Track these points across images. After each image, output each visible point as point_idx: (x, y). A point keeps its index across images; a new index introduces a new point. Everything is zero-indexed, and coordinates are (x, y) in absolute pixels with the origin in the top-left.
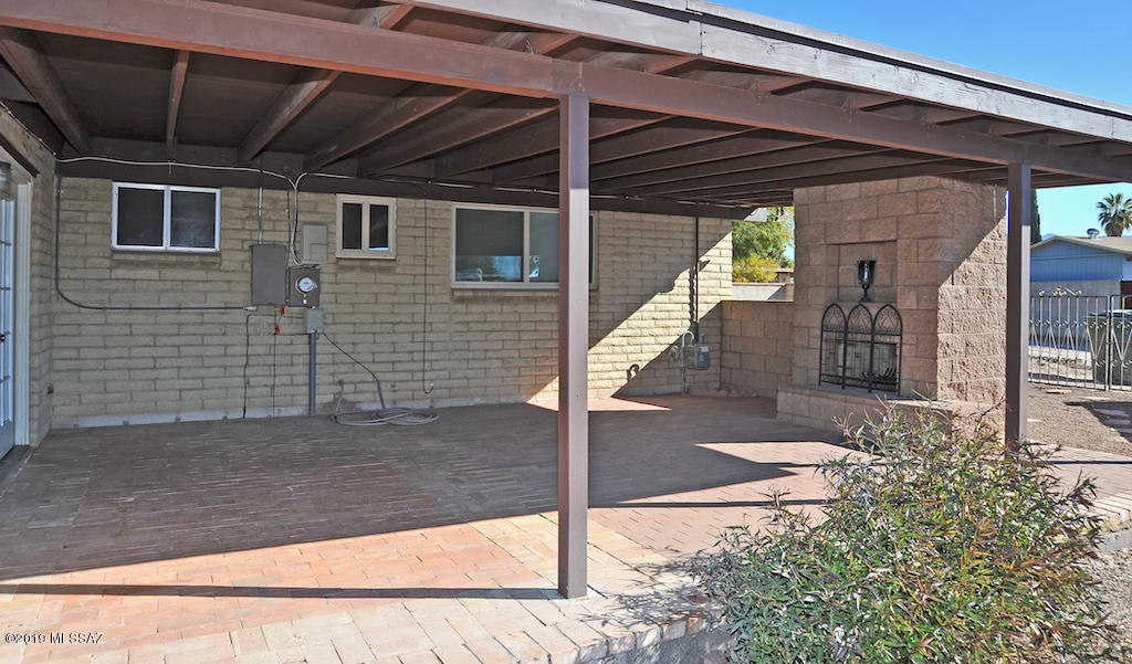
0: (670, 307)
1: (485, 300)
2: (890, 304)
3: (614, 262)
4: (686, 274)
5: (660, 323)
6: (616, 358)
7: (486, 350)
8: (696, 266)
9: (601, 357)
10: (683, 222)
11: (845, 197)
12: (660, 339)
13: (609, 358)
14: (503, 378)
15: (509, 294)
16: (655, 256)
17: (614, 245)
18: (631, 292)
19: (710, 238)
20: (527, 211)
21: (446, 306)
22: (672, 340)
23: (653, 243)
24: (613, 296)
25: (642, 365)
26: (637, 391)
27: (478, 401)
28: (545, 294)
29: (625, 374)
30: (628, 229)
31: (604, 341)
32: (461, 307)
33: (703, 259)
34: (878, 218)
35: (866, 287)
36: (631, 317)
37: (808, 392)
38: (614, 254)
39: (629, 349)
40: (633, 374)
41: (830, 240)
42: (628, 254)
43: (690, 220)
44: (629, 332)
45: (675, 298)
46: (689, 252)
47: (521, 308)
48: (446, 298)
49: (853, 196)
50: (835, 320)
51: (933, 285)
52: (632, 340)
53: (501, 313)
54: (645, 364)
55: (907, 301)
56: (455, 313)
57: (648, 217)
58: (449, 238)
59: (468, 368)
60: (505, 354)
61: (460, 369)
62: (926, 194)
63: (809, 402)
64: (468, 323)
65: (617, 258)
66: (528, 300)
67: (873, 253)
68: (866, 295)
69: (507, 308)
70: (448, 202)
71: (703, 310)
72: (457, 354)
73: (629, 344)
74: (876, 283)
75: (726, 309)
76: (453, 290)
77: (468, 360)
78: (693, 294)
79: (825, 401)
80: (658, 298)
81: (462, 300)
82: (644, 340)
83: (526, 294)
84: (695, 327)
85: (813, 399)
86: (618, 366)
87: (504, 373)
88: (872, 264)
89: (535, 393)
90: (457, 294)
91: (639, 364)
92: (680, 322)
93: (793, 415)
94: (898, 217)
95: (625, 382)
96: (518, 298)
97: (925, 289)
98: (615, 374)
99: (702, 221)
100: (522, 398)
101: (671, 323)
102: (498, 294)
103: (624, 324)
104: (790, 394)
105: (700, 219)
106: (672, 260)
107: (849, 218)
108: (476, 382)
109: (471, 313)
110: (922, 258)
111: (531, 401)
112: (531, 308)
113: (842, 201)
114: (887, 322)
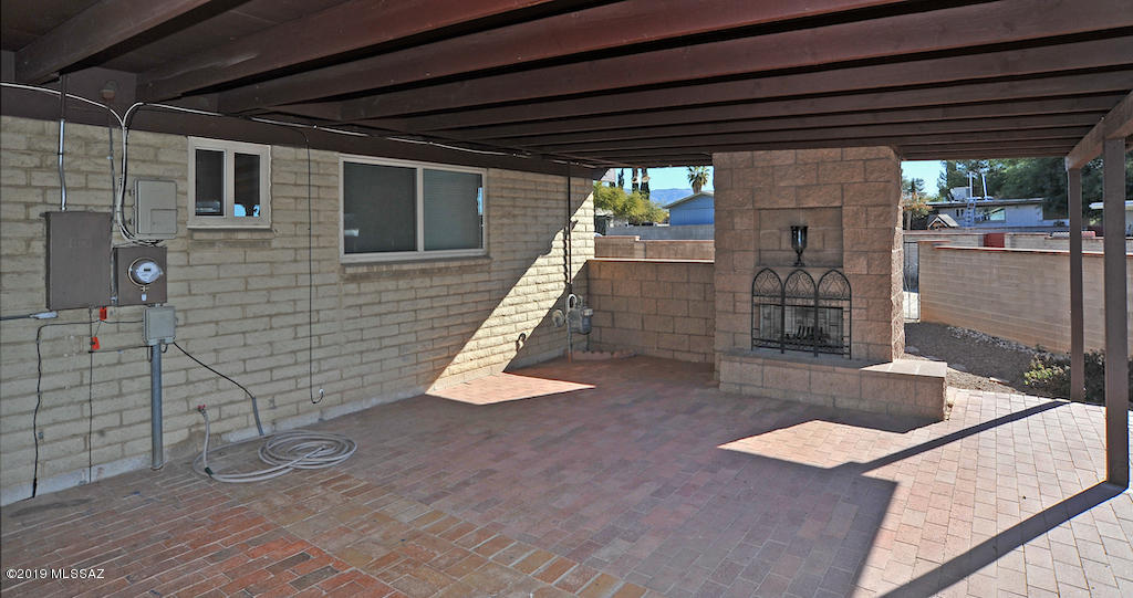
0: (549, 269)
1: (379, 276)
2: (836, 267)
3: (502, 225)
4: (560, 235)
5: (542, 287)
6: (506, 329)
7: (380, 338)
8: (568, 226)
9: (494, 330)
10: (557, 181)
11: (777, 162)
12: (542, 304)
13: (500, 330)
14: (400, 368)
15: (406, 267)
16: (536, 217)
17: (502, 206)
18: (518, 256)
19: (578, 198)
20: (420, 166)
21: (336, 288)
22: (551, 303)
23: (533, 204)
24: (502, 262)
25: (528, 333)
26: (524, 361)
27: (375, 401)
28: (442, 265)
29: (514, 345)
30: (514, 188)
31: (496, 312)
32: (352, 287)
33: (573, 219)
34: (818, 185)
35: (799, 253)
36: (519, 283)
37: (760, 361)
38: (503, 216)
39: (517, 317)
40: (521, 343)
41: (758, 205)
42: (514, 216)
43: (561, 180)
44: (517, 300)
45: (553, 260)
46: (562, 212)
47: (418, 282)
48: (335, 278)
49: (788, 162)
50: (768, 284)
51: (885, 251)
52: (519, 308)
53: (397, 290)
54: (530, 331)
55: (857, 267)
56: (346, 295)
57: (530, 176)
58: (337, 200)
59: (362, 363)
60: (401, 340)
61: (354, 365)
62: (875, 163)
63: (762, 372)
64: (360, 306)
65: (505, 221)
66: (423, 272)
67: (802, 219)
68: (799, 260)
69: (402, 284)
70: (336, 154)
71: (575, 269)
72: (349, 348)
73: (517, 313)
74: (809, 246)
75: (594, 268)
76: (345, 266)
77: (361, 352)
78: (567, 255)
79: (785, 370)
80: (540, 261)
81: (354, 278)
82: (530, 306)
83: (424, 266)
84: (569, 289)
85: (767, 369)
86: (509, 337)
87: (401, 363)
88: (805, 230)
89: (433, 382)
90: (350, 271)
91: (525, 332)
92: (556, 284)
93: (741, 385)
94: (842, 184)
95: (514, 353)
96: (414, 271)
97: (876, 255)
98: (506, 347)
99: (574, 181)
100: (420, 390)
101: (550, 286)
102: (395, 267)
103: (512, 292)
104: (737, 364)
105: (572, 179)
106: (550, 220)
107: (782, 185)
108: (370, 379)
109: (365, 294)
110: (872, 225)
111: (430, 392)
112: (427, 282)
113: (773, 167)
114: (833, 286)
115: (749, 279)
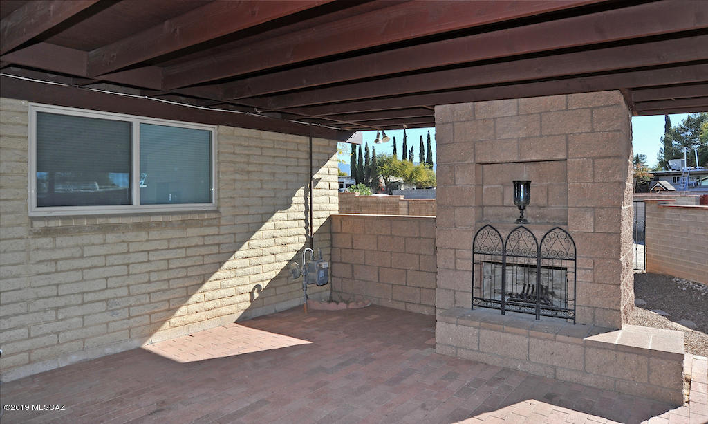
0: (288, 224)
1: (80, 230)
2: (560, 226)
3: (235, 180)
4: (301, 192)
5: (280, 241)
6: (238, 281)
7: (83, 293)
8: (310, 183)
9: (224, 282)
10: (298, 141)
11: (498, 114)
12: (280, 257)
13: (231, 282)
14: (107, 324)
15: (113, 221)
16: (274, 174)
17: (234, 163)
18: (252, 211)
19: (321, 157)
20: (136, 121)
21: (23, 242)
22: (291, 256)
23: (271, 161)
24: (234, 216)
25: (264, 285)
26: (260, 312)
27: (74, 358)
28: (160, 219)
29: (248, 297)
30: (248, 146)
31: (226, 265)
32: (46, 241)
33: (315, 177)
34: (541, 136)
35: (522, 209)
36: (254, 237)
37: (477, 323)
38: (235, 172)
39: (251, 270)
40: (256, 295)
41: (479, 160)
42: (249, 172)
43: (305, 140)
44: (251, 253)
45: (292, 215)
46: (305, 170)
47: (129, 236)
48: (22, 231)
49: (510, 114)
50: (489, 241)
51: (614, 207)
52: (254, 261)
53: (104, 244)
54: (266, 283)
55: (583, 224)
56: (38, 249)
57: (266, 134)
58: (25, 150)
59: (57, 320)
60: (108, 294)
61: (46, 322)
62: (603, 111)
63: (479, 335)
64: (56, 261)
65: (238, 177)
66: (138, 226)
67: (524, 175)
68: (522, 216)
69: (111, 237)
70: (24, 102)
71: (317, 224)
72: (40, 304)
73: (251, 265)
74: (531, 202)
75: (336, 223)
76: (33, 219)
77: (57, 309)
78: (308, 210)
79: (503, 336)
80: (277, 216)
81: (46, 232)
82: (265, 259)
83: (136, 220)
84: (310, 242)
85: (484, 332)
86: (241, 289)
87: (108, 317)
88: (528, 184)
89: (150, 335)
90: (38, 225)
91: (261, 284)
92: (296, 238)
93: (457, 348)
94: (567, 135)
95: (248, 304)
96: (126, 225)
97: (603, 212)
98: (237, 299)
99: (315, 140)
100: (134, 344)
101: (290, 239)
102: (99, 221)
103: (246, 246)
104: (453, 326)
105: (313, 139)
106: (289, 178)
107: (503, 137)
108: (69, 335)
109: (62, 248)
110: (599, 179)
111: (147, 346)
112: (143, 235)
113: (494, 119)
114: (556, 244)
115: (471, 236)
